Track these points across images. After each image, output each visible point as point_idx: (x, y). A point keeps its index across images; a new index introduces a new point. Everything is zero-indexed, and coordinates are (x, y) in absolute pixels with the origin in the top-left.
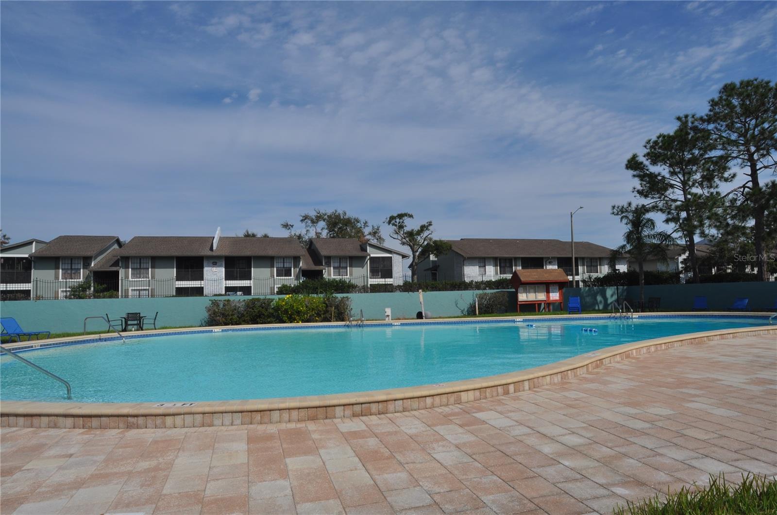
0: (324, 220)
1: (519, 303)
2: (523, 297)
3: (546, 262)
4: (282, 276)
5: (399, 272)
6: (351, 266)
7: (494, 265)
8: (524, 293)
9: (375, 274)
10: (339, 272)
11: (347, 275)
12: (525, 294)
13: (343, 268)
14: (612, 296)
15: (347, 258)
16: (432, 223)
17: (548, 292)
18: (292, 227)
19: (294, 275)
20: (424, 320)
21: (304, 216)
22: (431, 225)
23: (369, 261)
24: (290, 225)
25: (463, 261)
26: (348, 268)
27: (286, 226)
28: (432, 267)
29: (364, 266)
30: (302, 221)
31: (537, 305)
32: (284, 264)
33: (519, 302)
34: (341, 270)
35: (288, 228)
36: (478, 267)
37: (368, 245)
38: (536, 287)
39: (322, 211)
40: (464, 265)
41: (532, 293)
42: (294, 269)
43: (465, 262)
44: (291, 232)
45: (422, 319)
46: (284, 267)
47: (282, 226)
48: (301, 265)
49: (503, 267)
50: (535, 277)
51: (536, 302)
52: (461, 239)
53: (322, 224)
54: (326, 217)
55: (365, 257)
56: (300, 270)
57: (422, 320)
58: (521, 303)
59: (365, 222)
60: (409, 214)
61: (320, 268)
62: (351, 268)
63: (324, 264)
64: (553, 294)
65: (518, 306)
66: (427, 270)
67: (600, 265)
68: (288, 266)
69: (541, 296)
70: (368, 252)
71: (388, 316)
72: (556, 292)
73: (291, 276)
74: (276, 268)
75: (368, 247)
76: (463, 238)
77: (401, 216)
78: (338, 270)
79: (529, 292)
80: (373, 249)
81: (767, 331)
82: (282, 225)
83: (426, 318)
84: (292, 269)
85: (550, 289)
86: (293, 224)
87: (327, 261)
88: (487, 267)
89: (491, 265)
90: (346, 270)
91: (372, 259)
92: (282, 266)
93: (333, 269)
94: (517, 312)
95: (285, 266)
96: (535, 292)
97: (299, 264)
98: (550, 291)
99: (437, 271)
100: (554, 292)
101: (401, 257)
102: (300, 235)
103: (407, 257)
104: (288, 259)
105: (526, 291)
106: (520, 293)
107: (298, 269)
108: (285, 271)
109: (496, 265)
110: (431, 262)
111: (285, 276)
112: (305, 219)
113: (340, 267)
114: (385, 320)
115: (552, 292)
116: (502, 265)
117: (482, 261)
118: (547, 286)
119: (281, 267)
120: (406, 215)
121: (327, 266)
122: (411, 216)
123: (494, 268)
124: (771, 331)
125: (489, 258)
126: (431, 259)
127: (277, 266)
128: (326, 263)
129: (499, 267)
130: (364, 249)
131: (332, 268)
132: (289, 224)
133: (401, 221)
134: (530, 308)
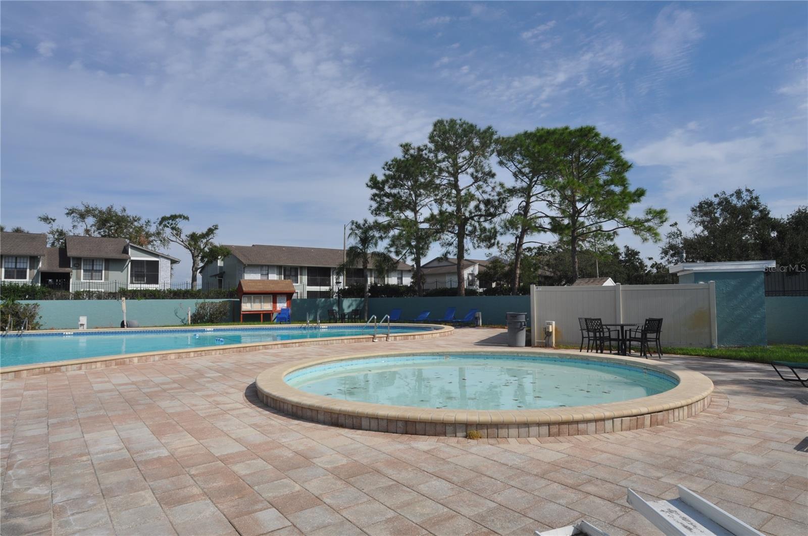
0: (94, 216)
1: (242, 313)
2: (246, 307)
3: (333, 272)
4: (14, 278)
5: (166, 278)
6: (107, 269)
7: (278, 274)
8: (248, 302)
9: (139, 279)
10: (92, 275)
11: (101, 280)
12: (250, 304)
13: (96, 271)
14: (349, 307)
15: (103, 260)
16: (219, 227)
17: (275, 302)
18: (54, 221)
19: (30, 277)
20: (126, 329)
21: (71, 210)
22: (217, 229)
23: (130, 264)
24: (51, 219)
25: (244, 268)
26: (103, 272)
27: (46, 219)
28: (219, 274)
29: (123, 271)
30: (67, 214)
31: (262, 315)
32: (16, 264)
33: (243, 311)
34: (94, 274)
35: (48, 222)
36: (260, 275)
37: (130, 247)
38: (262, 298)
39: (92, 205)
40: (244, 272)
41: (257, 303)
42: (30, 270)
43: (246, 270)
44: (52, 227)
45: (124, 327)
46: (16, 268)
47: (39, 219)
48: (40, 265)
49: (288, 276)
50: (259, 287)
51: (261, 312)
52: (253, 245)
53: (90, 220)
54: (97, 212)
55: (125, 260)
56: (38, 272)
57: (123, 329)
58: (244, 313)
59: (147, 221)
60: (184, 216)
61: (67, 270)
62: (107, 271)
63: (71, 267)
64: (280, 304)
65: (242, 315)
66: (215, 276)
67: (388, 277)
68: (22, 267)
69: (267, 307)
70: (130, 254)
71: (82, 325)
72: (283, 303)
73: (25, 278)
74: (5, 268)
75: (130, 249)
76: (255, 244)
77: (173, 217)
78: (90, 273)
79: (254, 302)
80: (135, 251)
81: (341, 341)
82: (40, 217)
83: (127, 327)
84: (28, 270)
85: (278, 300)
86: (56, 218)
87: (75, 262)
88: (269, 275)
89: (274, 273)
90: (100, 274)
91: (133, 262)
92: (14, 266)
93: (84, 271)
94: (240, 321)
95: (18, 266)
96: (261, 302)
97: (38, 265)
98: (278, 301)
99: (222, 277)
100: (281, 303)
101: (170, 262)
102: (62, 230)
103: (177, 262)
104: (22, 259)
105: (250, 301)
106: (244, 303)
107: (36, 271)
108: (18, 272)
109: (280, 274)
110: (218, 268)
111: (17, 278)
112: (72, 213)
113: (93, 269)
114: (78, 329)
115: (279, 303)
116: (287, 273)
117: (265, 268)
118: (274, 296)
119: (12, 268)
120: (180, 216)
121: (75, 268)
122: (186, 218)
123: (278, 276)
124: (346, 341)
125: (273, 266)
126: (219, 265)
127: (7, 266)
128: (74, 265)
129: (283, 276)
130: (125, 251)
131: (82, 271)
132: (49, 217)
133: (174, 222)
134: (253, 317)
